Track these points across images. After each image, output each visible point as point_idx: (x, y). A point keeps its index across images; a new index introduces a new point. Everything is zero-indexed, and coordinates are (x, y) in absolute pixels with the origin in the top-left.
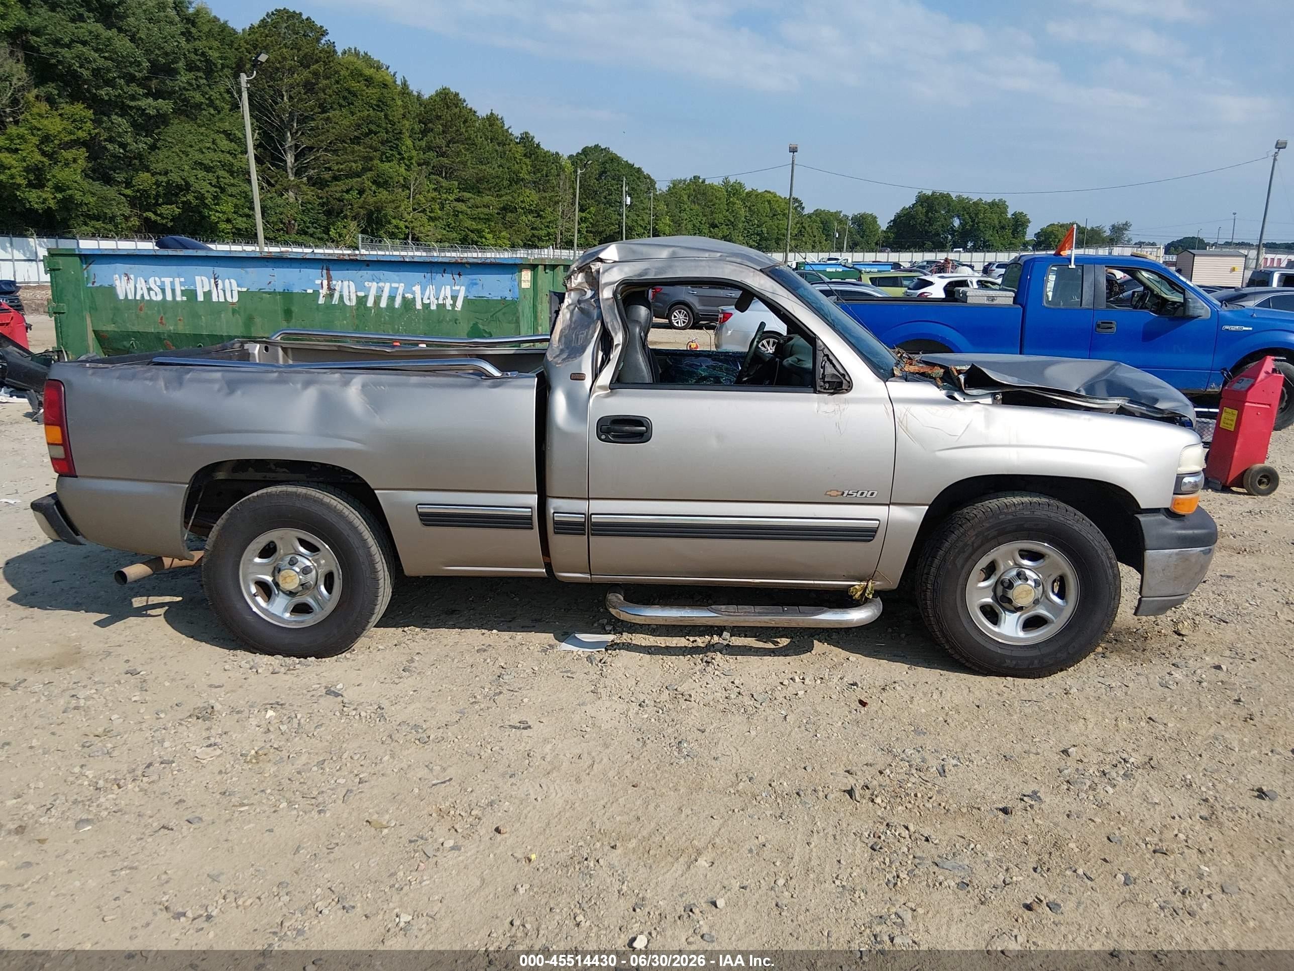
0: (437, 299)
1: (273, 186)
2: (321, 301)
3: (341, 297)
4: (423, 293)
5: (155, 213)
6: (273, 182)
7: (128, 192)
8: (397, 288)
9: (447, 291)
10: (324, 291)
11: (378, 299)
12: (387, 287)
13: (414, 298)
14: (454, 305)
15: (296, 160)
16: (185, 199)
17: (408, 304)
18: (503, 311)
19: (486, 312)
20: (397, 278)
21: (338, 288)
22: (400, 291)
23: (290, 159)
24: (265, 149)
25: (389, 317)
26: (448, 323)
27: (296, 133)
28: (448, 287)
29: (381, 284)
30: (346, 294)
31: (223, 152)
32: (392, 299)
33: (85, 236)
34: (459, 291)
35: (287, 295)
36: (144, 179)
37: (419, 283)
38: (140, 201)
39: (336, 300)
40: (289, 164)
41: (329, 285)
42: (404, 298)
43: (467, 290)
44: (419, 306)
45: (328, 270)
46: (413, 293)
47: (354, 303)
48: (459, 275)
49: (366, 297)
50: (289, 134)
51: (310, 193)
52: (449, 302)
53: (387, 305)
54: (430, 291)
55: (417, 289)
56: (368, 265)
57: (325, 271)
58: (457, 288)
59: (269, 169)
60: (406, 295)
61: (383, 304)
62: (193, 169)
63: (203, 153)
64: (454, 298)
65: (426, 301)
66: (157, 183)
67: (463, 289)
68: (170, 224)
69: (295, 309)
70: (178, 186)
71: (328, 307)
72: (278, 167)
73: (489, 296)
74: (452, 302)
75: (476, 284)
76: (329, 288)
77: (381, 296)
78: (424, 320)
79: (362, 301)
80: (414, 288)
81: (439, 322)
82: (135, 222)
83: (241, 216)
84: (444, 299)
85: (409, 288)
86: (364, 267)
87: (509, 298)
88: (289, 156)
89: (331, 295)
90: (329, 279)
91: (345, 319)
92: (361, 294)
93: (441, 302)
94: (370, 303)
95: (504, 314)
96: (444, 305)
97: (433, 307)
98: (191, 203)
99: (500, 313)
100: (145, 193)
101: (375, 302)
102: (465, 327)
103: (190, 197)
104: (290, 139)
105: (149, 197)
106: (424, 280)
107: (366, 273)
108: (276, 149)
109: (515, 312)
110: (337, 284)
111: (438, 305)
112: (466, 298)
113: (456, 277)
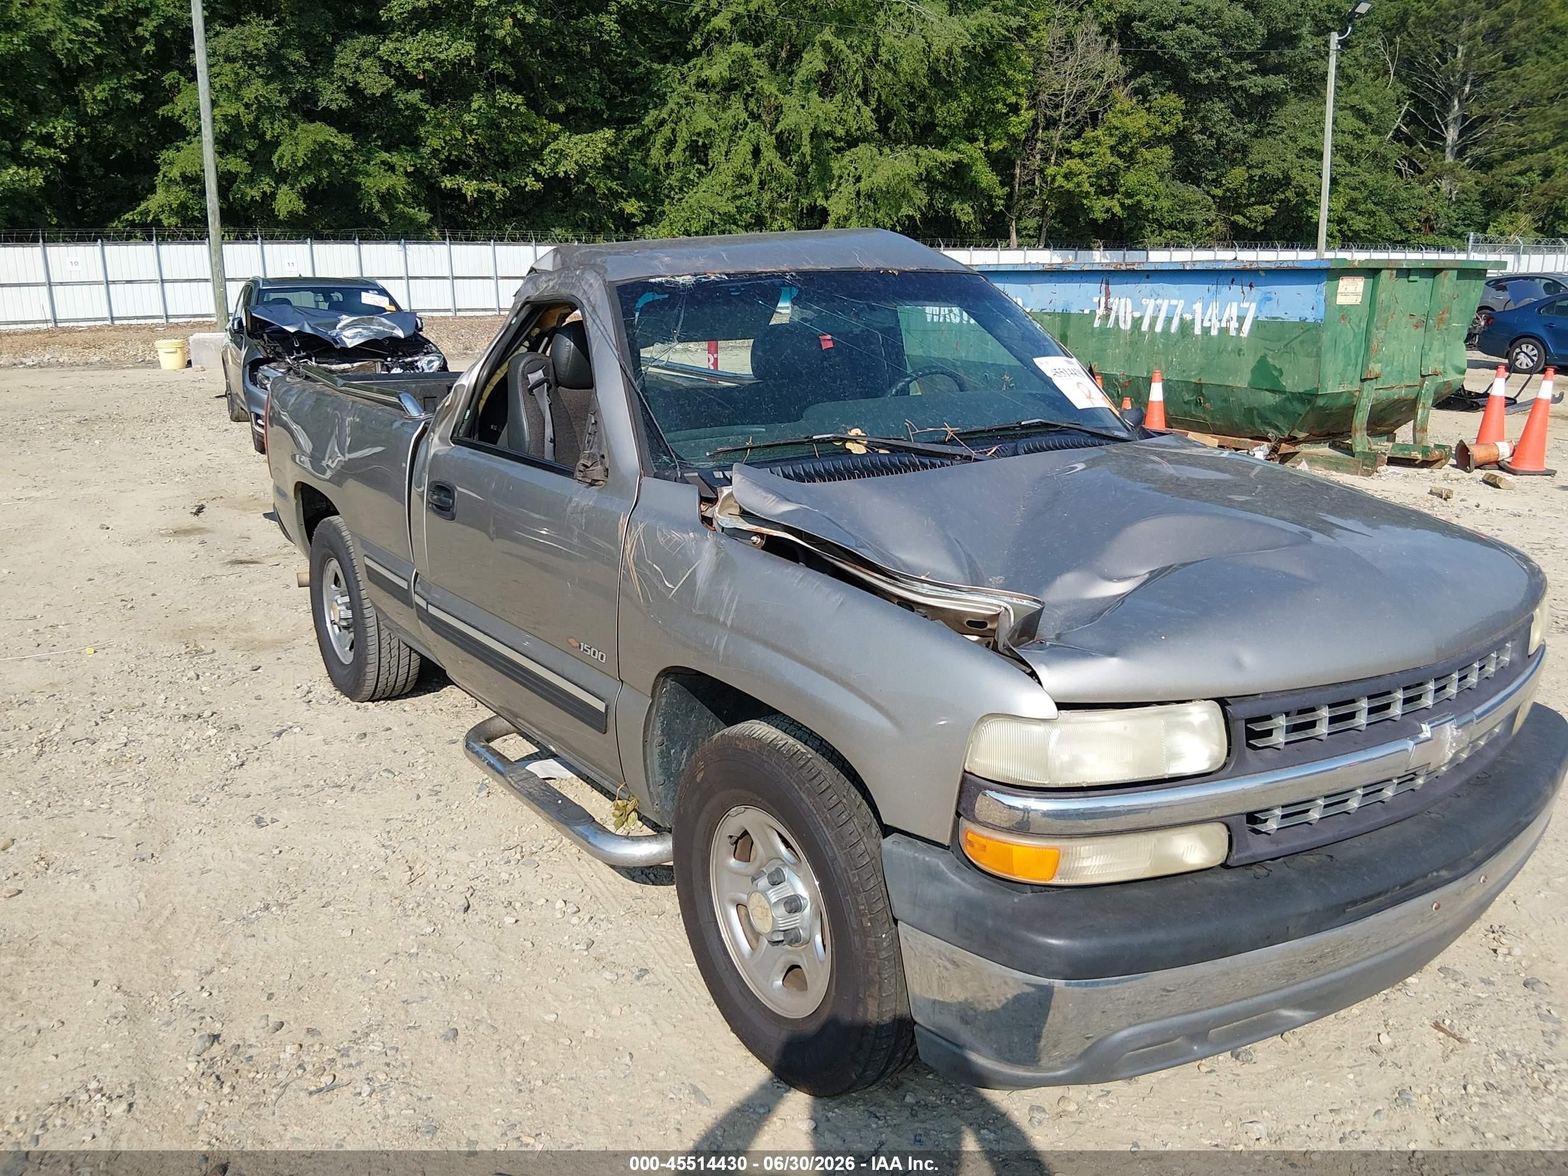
0: (1220, 321)
1: (1421, 172)
2: (1097, 324)
3: (1117, 319)
4: (1204, 313)
5: (1245, 216)
6: (1422, 167)
7: (1219, 192)
8: (1176, 306)
9: (1233, 310)
10: (1101, 312)
11: (1154, 320)
12: (1165, 305)
13: (1193, 319)
14: (1239, 330)
15: (1460, 136)
16: (1283, 197)
17: (1186, 327)
18: (1300, 338)
19: (1279, 340)
20: (1177, 293)
21: (1114, 307)
22: (1179, 311)
23: (1452, 135)
24: (1420, 124)
25: (1164, 344)
26: (1229, 353)
27: (1467, 99)
28: (1235, 304)
29: (1159, 301)
30: (1121, 315)
31: (1343, 132)
32: (1169, 320)
33: (1157, 247)
34: (1248, 309)
35: (1066, 317)
36: (1237, 176)
37: (1202, 299)
38: (1229, 203)
39: (1111, 324)
40: (1449, 141)
41: (1106, 303)
42: (1181, 319)
43: (1259, 309)
44: (1198, 331)
45: (1107, 284)
46: (1193, 313)
47: (1129, 326)
48: (1251, 286)
49: (1141, 318)
50: (1456, 102)
51: (1470, 179)
52: (1234, 324)
53: (1163, 329)
54: (1213, 310)
55: (1198, 307)
56: (1148, 277)
57: (1104, 286)
58: (1246, 305)
59: (1422, 151)
60: (1185, 316)
61: (1158, 329)
62: (1299, 158)
63: (1316, 136)
64: (1241, 320)
65: (1207, 324)
66: (1251, 179)
67: (1254, 305)
68: (1260, 229)
69: (1070, 334)
70: (1277, 181)
71: (1104, 331)
72: (1432, 147)
73: (1285, 317)
74: (1237, 325)
75: (1270, 299)
76: (1106, 308)
77: (1157, 317)
78: (1201, 350)
79: (1137, 322)
80: (1195, 307)
81: (1220, 352)
82: (1219, 227)
83: (1360, 213)
84: (1228, 321)
85: (1188, 307)
86: (1144, 279)
87: (1310, 320)
88: (1451, 130)
89: (1107, 317)
90: (1108, 295)
91: (1118, 346)
92: (1137, 315)
93: (1224, 325)
94: (1145, 327)
95: (1302, 342)
96: (1227, 329)
97: (1214, 332)
98: (1290, 201)
99: (1297, 341)
100: (1235, 193)
101: (1150, 325)
102: (1249, 361)
103: (1290, 194)
104: (1457, 107)
105: (1239, 197)
106: (1207, 295)
107: (1146, 287)
108: (1436, 124)
109: (1316, 341)
110: (1114, 302)
111: (1221, 330)
112: (1255, 318)
113: (1247, 289)
